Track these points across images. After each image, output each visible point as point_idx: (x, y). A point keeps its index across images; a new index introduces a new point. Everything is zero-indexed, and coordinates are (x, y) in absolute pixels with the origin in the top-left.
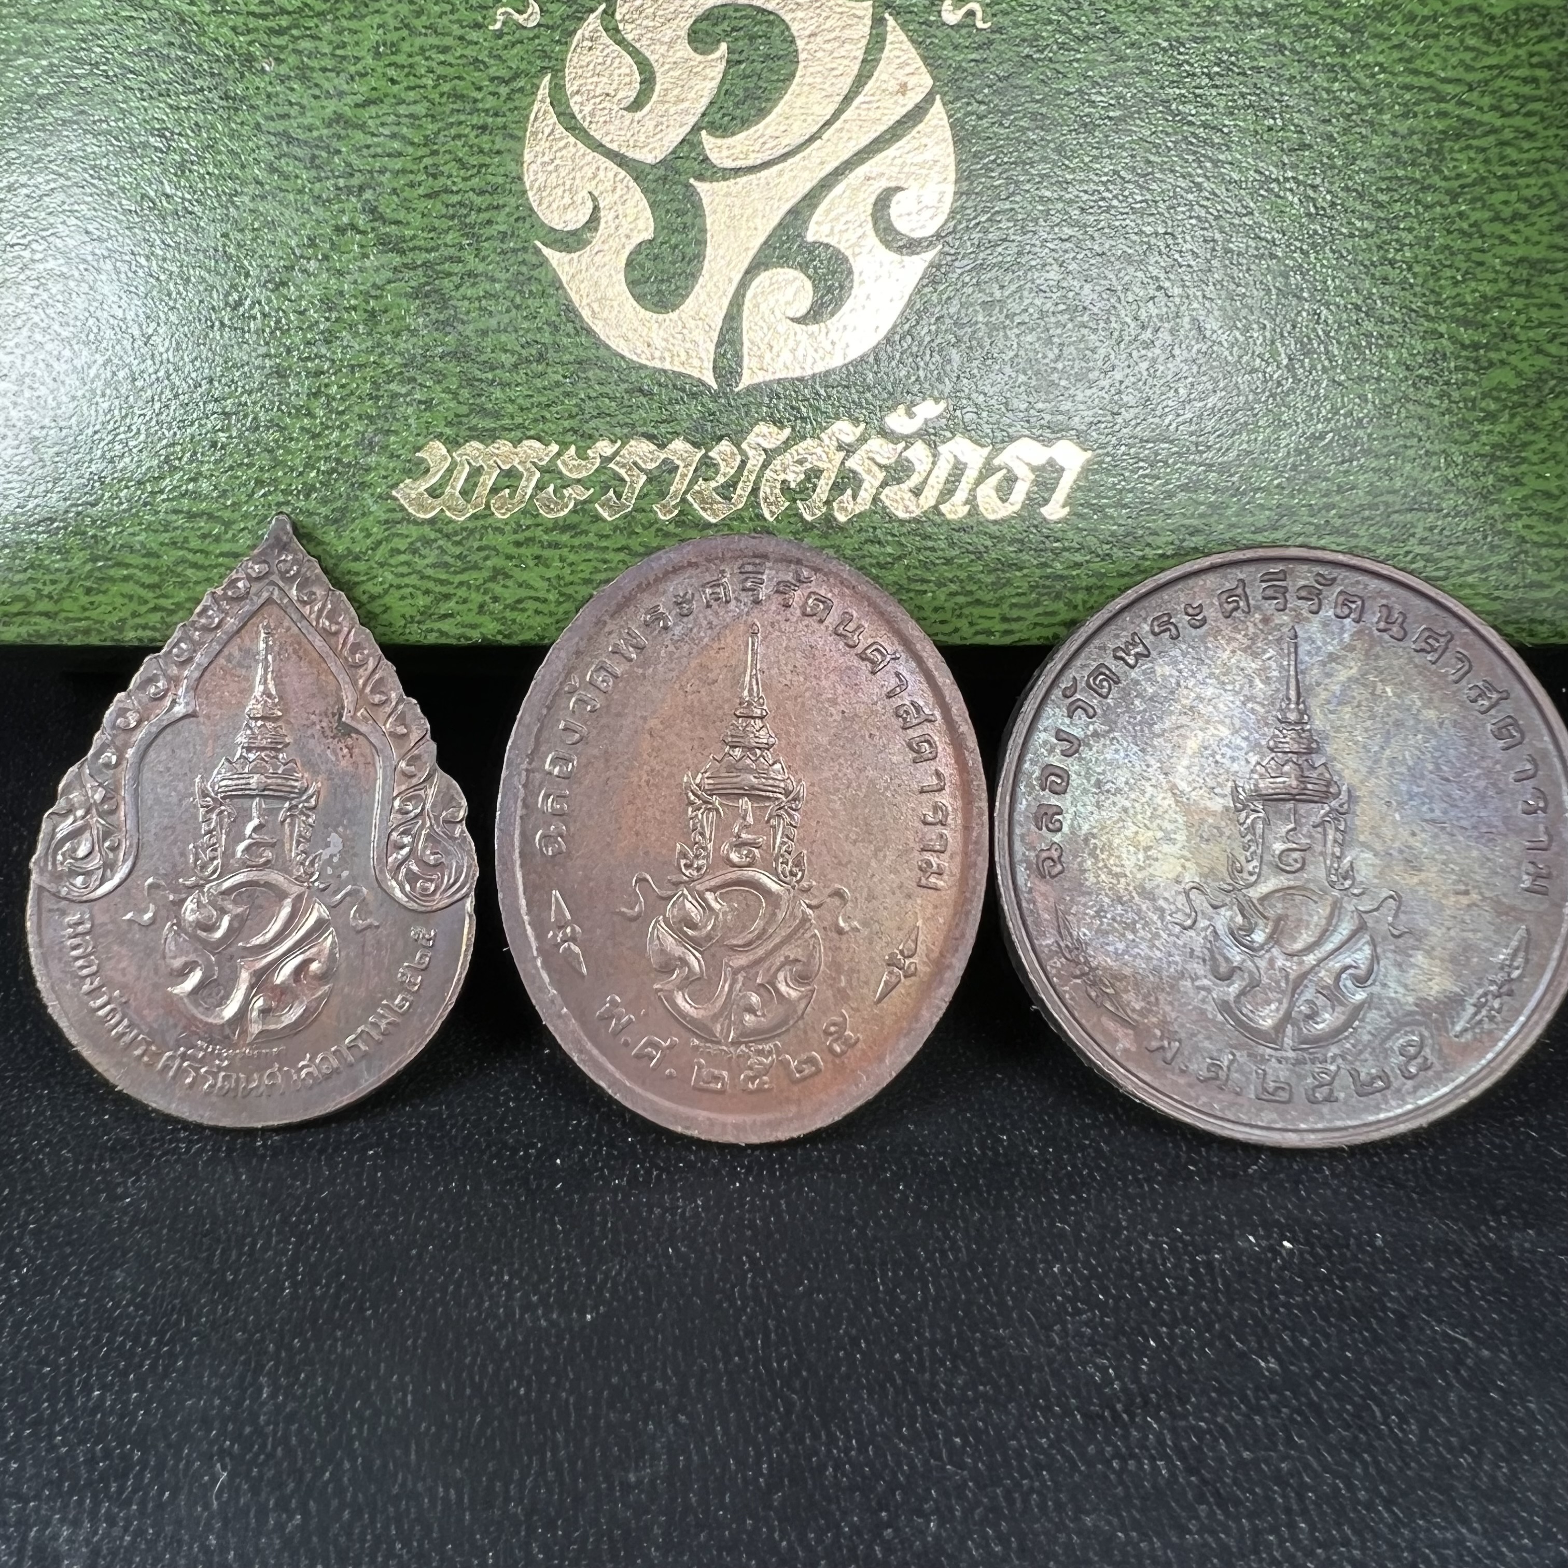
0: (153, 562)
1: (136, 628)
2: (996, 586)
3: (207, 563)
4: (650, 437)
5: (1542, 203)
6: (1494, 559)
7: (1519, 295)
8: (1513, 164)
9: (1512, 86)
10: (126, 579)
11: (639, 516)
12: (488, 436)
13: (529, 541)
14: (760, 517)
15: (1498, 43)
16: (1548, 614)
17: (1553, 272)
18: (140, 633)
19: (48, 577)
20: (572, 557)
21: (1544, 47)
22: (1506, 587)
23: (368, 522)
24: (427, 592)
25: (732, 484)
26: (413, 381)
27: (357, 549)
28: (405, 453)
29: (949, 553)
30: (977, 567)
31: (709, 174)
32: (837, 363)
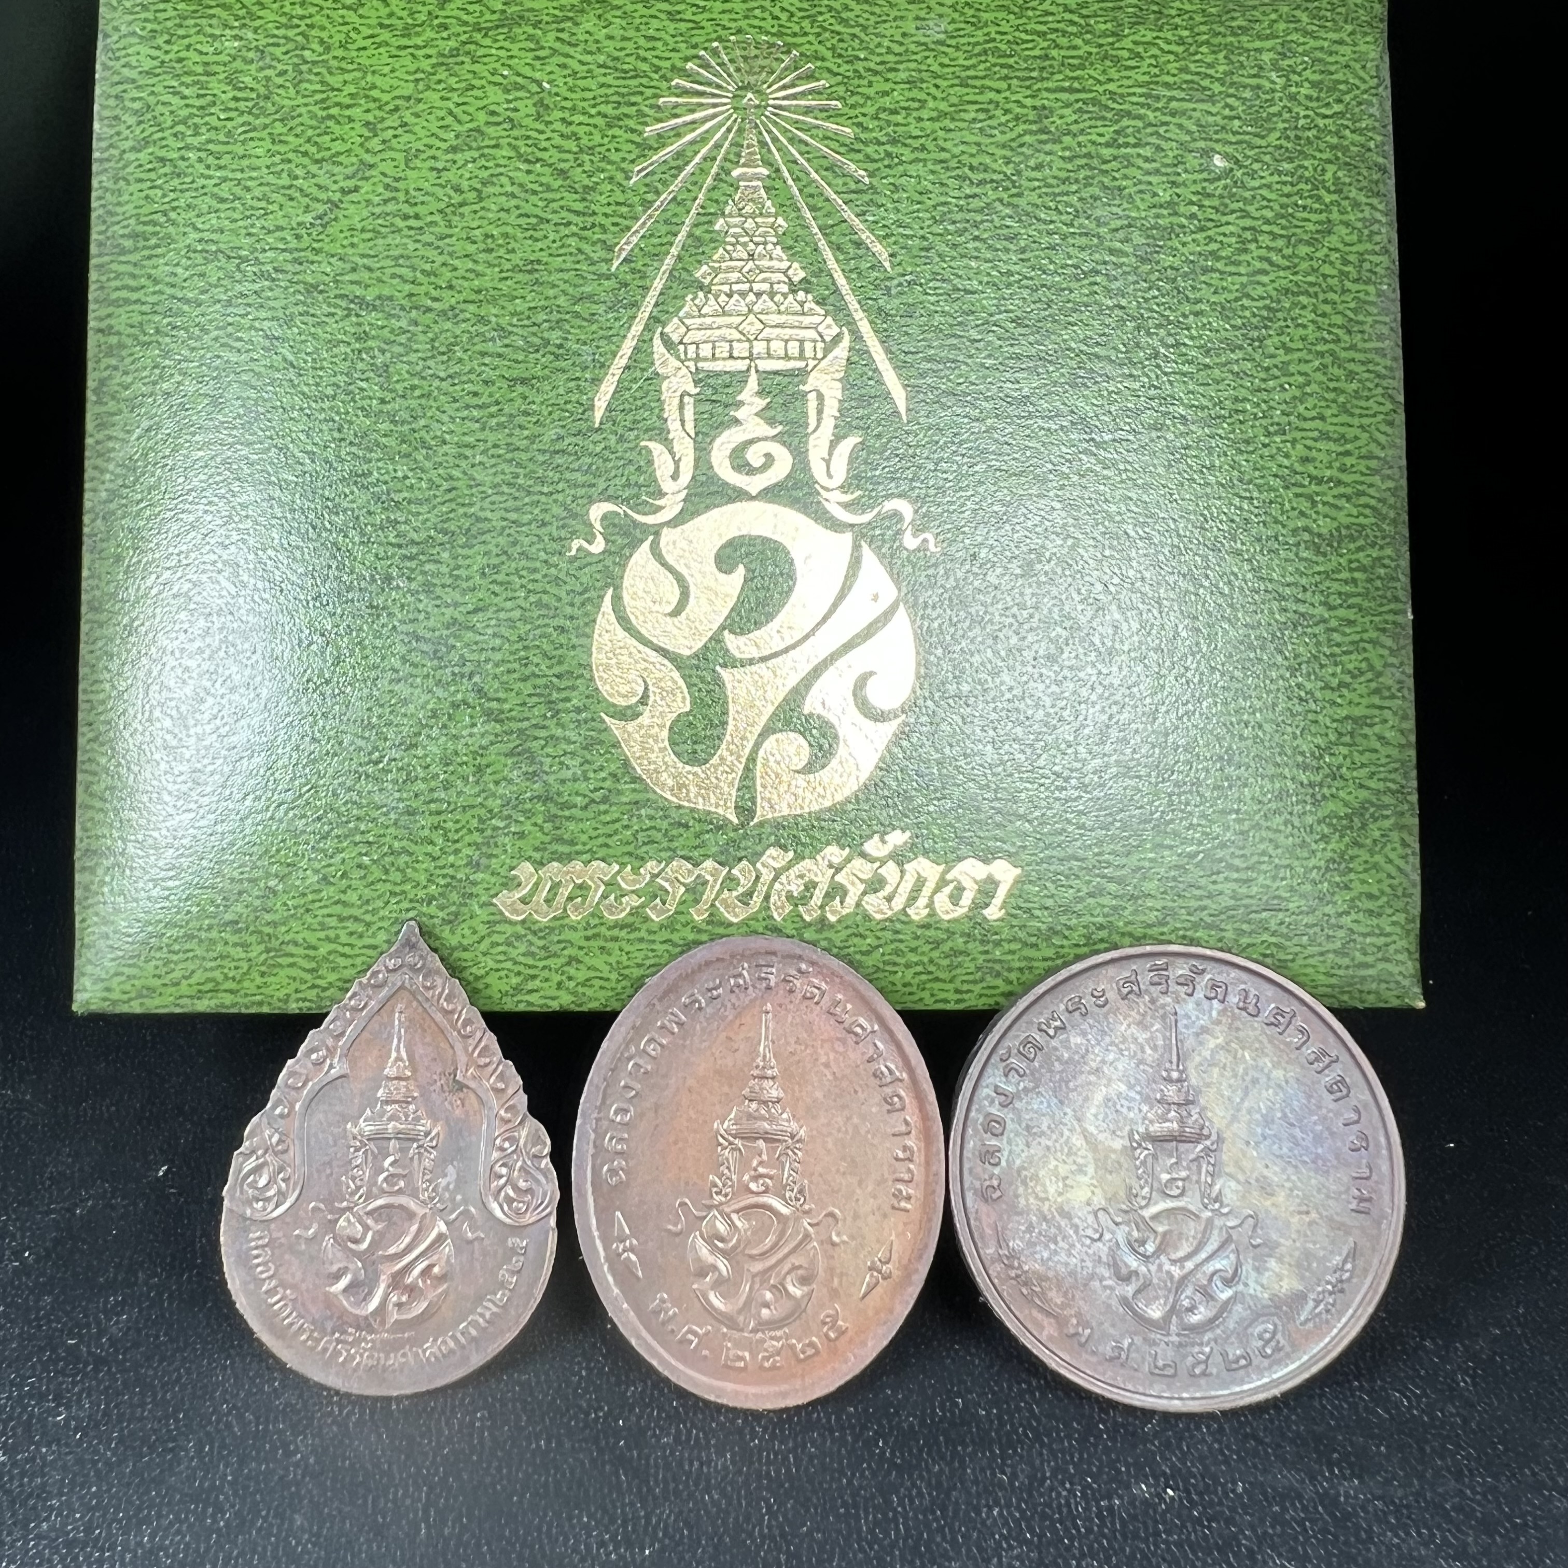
0: (312, 953)
1: (298, 1000)
2: (951, 967)
3: (352, 953)
4: (687, 859)
5: (1362, 673)
6: (1330, 946)
7: (1344, 745)
8: (1338, 645)
9: (1336, 586)
10: (291, 965)
11: (679, 917)
12: (564, 858)
13: (596, 936)
14: (771, 917)
15: (1325, 555)
16: (1374, 986)
17: (1371, 726)
18: (301, 1004)
19: (232, 965)
20: (628, 948)
21: (1361, 555)
22: (1340, 967)
23: (475, 923)
24: (519, 974)
25: (750, 894)
26: (509, 817)
27: (465, 942)
28: (503, 872)
29: (914, 944)
30: (935, 954)
31: (731, 663)
32: (828, 803)
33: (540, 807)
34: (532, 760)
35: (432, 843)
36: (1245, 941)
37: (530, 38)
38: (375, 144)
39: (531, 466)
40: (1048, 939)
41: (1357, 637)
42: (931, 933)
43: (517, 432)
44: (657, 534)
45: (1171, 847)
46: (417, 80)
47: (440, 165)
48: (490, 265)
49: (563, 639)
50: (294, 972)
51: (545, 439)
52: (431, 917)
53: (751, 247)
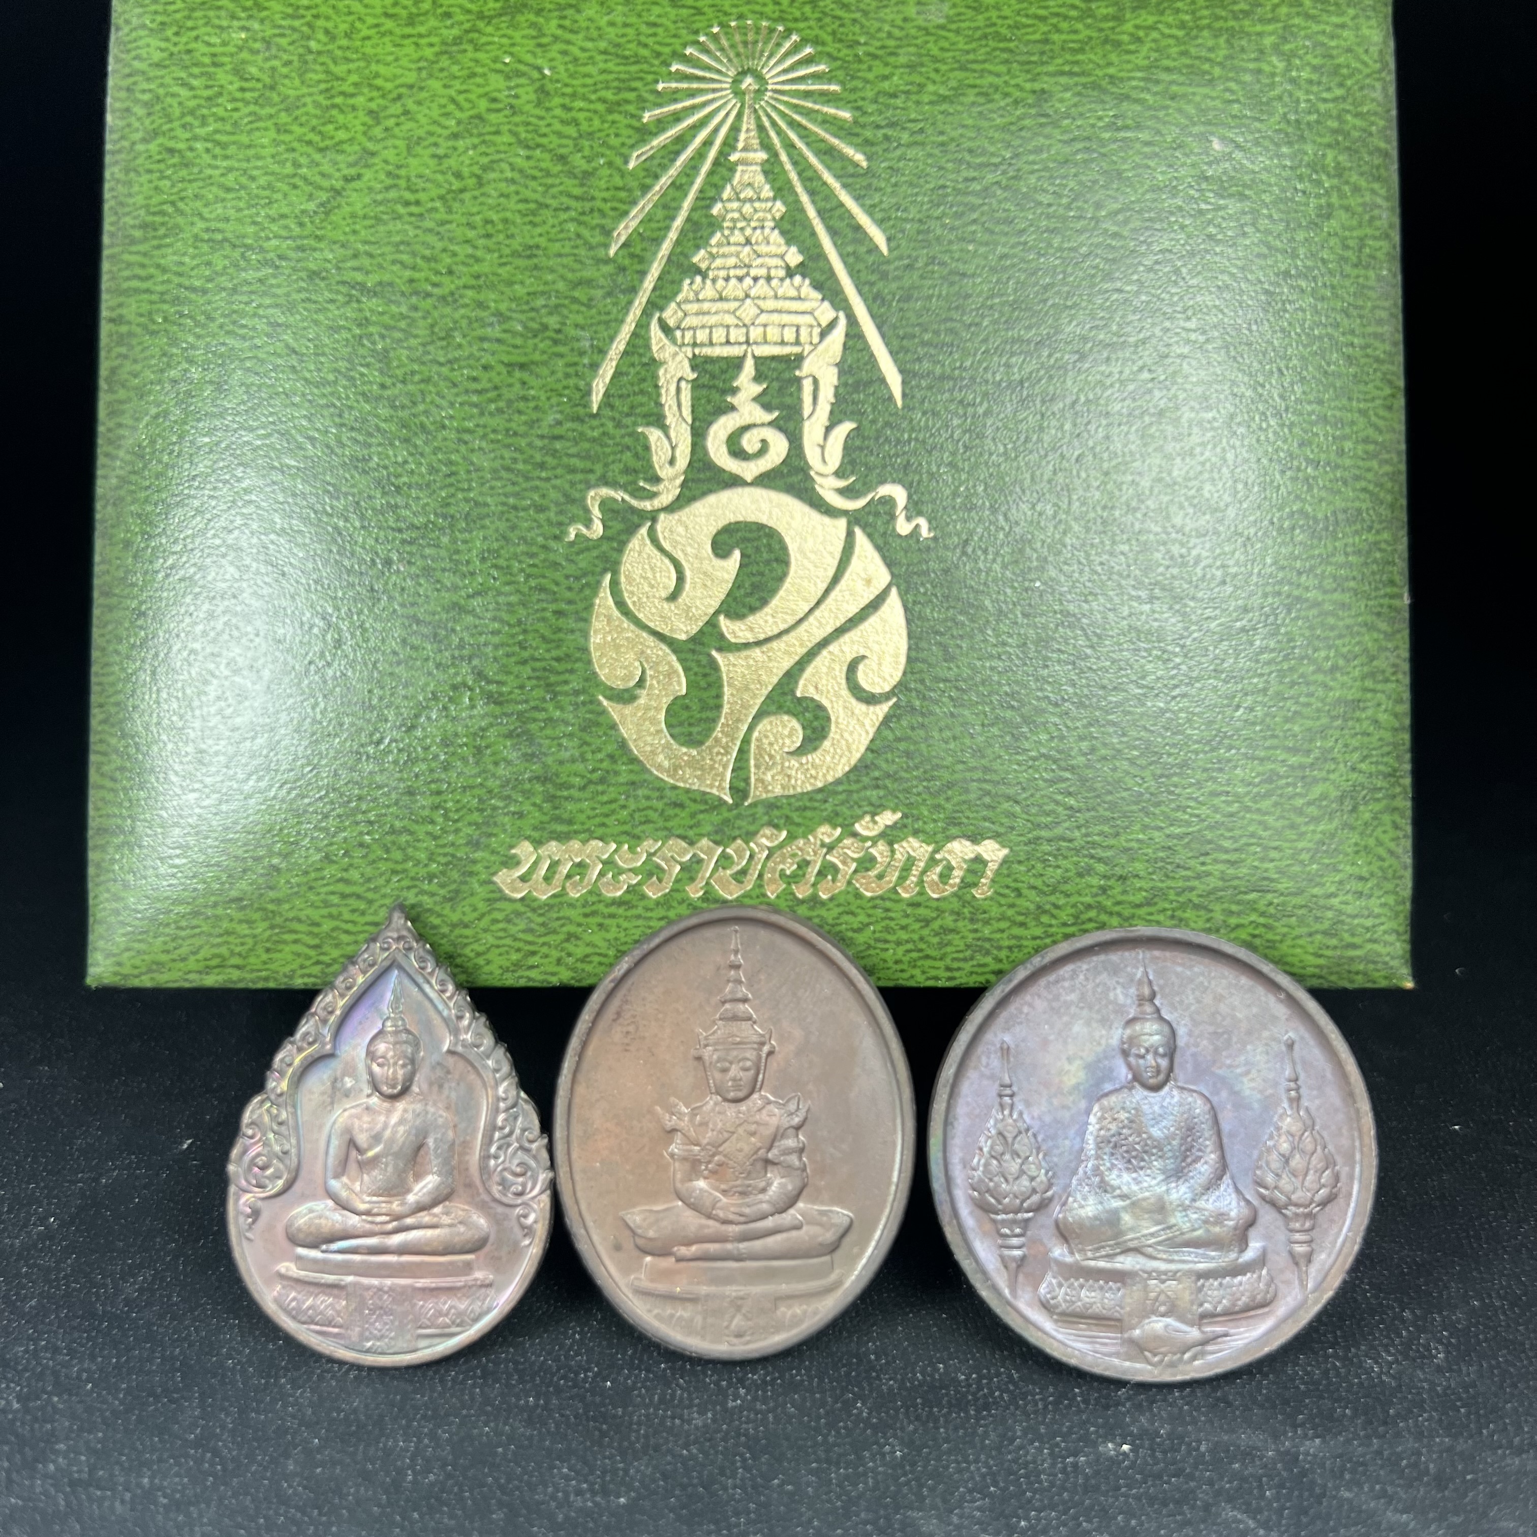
0: (316, 930)
1: (302, 976)
2: (941, 945)
3: (354, 929)
4: (683, 838)
5: (1356, 657)
6: (1318, 926)
7: (1336, 728)
8: (1332, 629)
9: (1330, 570)
10: (296, 942)
11: (675, 895)
12: (563, 838)
13: (594, 913)
14: (765, 895)
15: (1320, 538)
16: (1361, 967)
17: (1364, 709)
19: (238, 941)
20: (626, 925)
21: (1357, 539)
22: (1328, 948)
23: (474, 900)
24: (519, 950)
25: (744, 872)
26: (508, 797)
27: (466, 919)
28: (502, 850)
29: (904, 922)
30: (926, 932)
31: (726, 646)
32: (820, 785)
33: (539, 788)
34: (531, 740)
35: (432, 822)
36: (1233, 921)
37: (533, 25)
38: (378, 132)
39: (531, 452)
40: (1037, 919)
41: (1351, 621)
42: (921, 911)
43: (516, 417)
44: (654, 520)
45: (1160, 829)
46: (420, 69)
47: (441, 151)
48: (489, 250)
49: (561, 622)
50: (299, 948)
51: (544, 424)
52: (432, 895)
53: (748, 232)
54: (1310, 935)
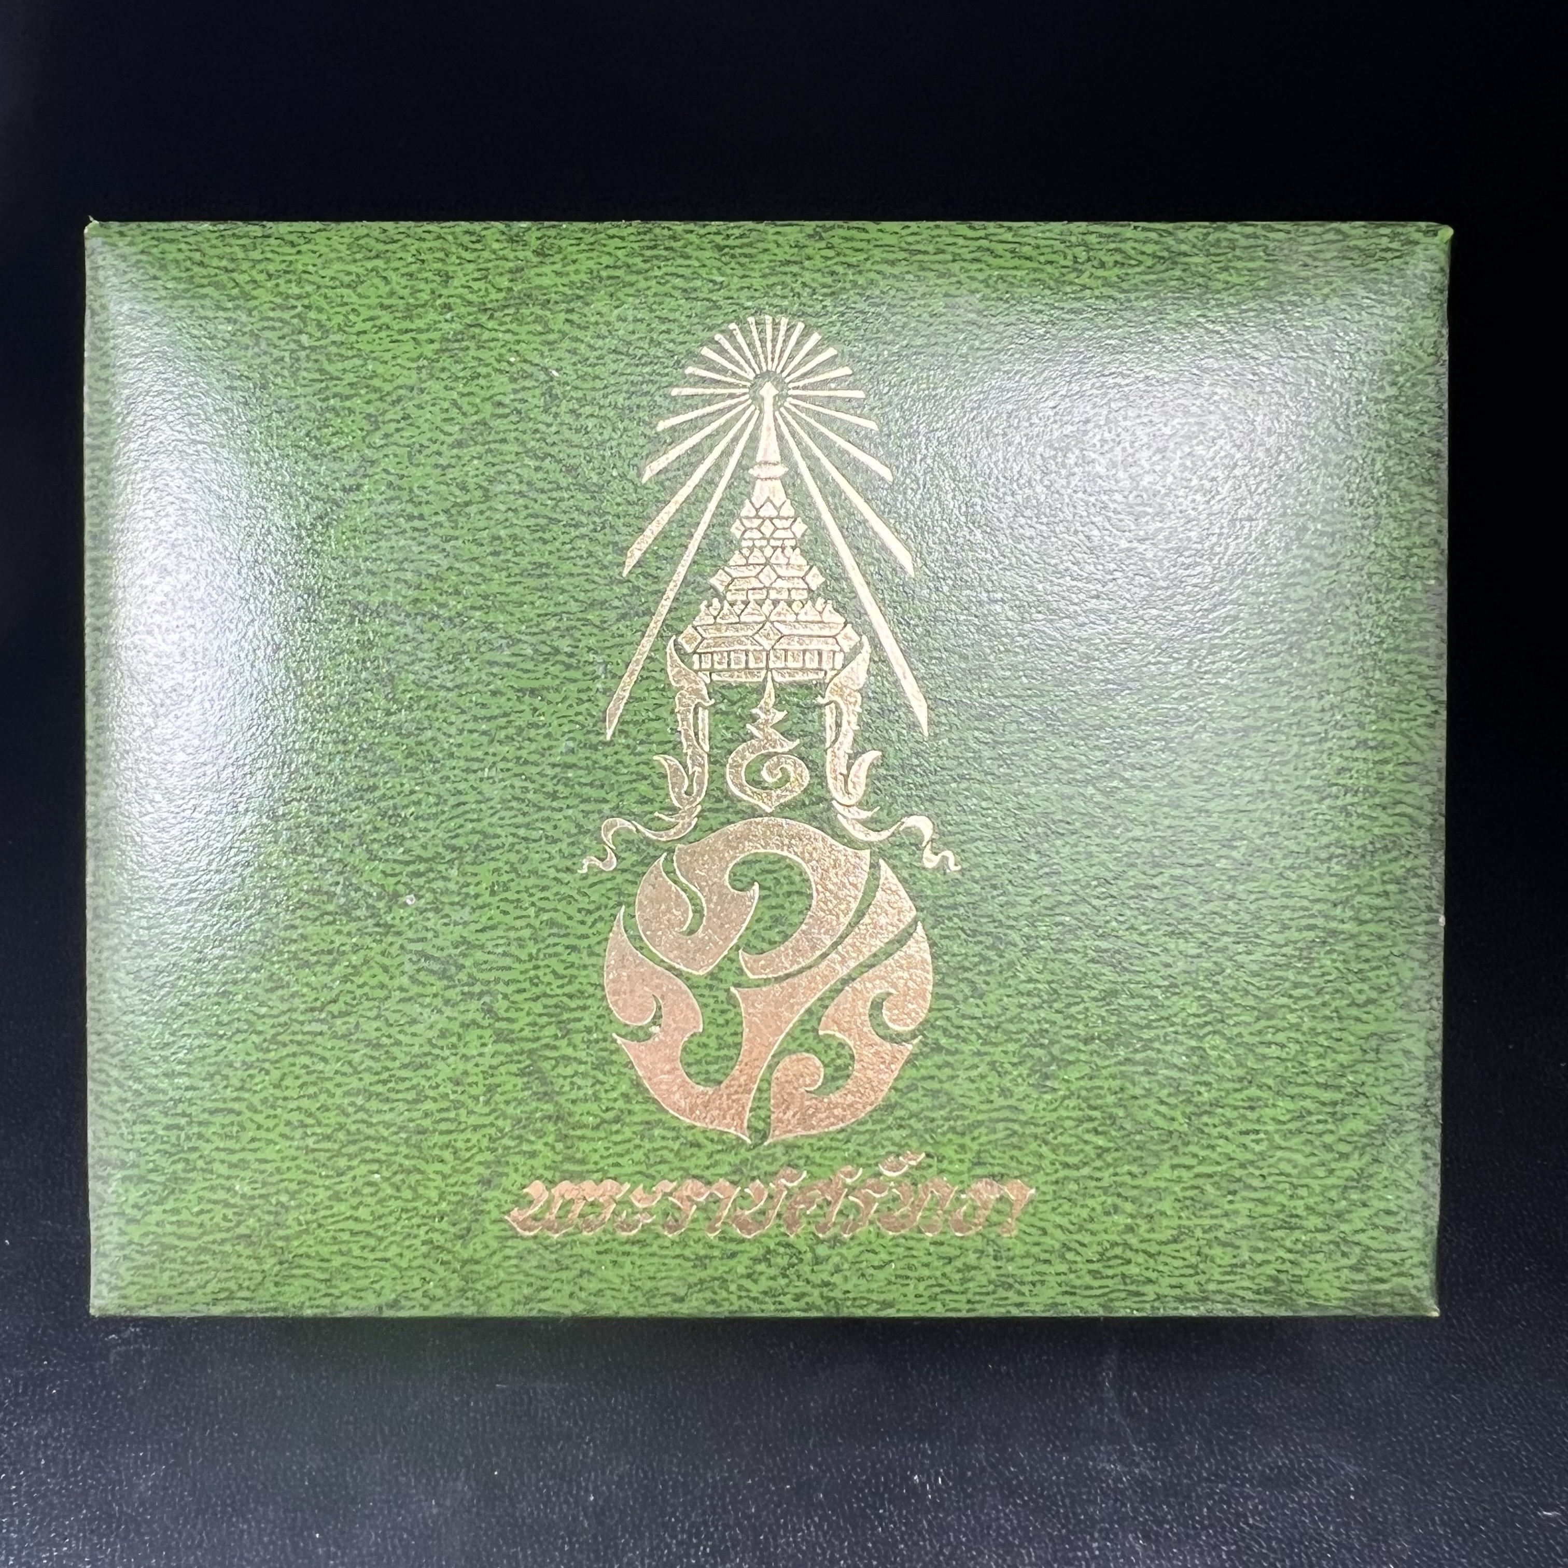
0: (325, 1265)
1: (312, 1306)
2: (963, 1281)
3: (364, 1265)
4: (700, 1178)
5: (1390, 988)
7: (1368, 1062)
8: (1367, 961)
9: (1367, 900)
11: (691, 1234)
12: (576, 1177)
13: (607, 1251)
14: (784, 1234)
15: (1357, 868)
17: (1398, 1041)
18: (315, 1310)
19: (246, 1276)
20: (639, 1262)
21: (1394, 866)
22: (1354, 1282)
23: (486, 1238)
24: (531, 1285)
25: (762, 1212)
26: (520, 1137)
27: (478, 1256)
28: (514, 1189)
29: (927, 1259)
30: (948, 1269)
31: (745, 983)
32: (842, 1124)
33: (551, 1127)
34: (543, 1080)
36: (1259, 1257)
37: (538, 319)
38: (378, 440)
39: (542, 781)
40: (1061, 1256)
41: (1386, 952)
42: (944, 1250)
43: (526, 745)
44: (670, 851)
46: (419, 368)
47: (443, 461)
48: (498, 570)
49: (574, 958)
51: (556, 752)
52: (443, 1232)
53: (768, 551)
54: (1338, 1270)
